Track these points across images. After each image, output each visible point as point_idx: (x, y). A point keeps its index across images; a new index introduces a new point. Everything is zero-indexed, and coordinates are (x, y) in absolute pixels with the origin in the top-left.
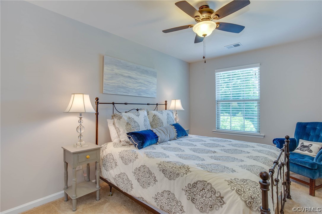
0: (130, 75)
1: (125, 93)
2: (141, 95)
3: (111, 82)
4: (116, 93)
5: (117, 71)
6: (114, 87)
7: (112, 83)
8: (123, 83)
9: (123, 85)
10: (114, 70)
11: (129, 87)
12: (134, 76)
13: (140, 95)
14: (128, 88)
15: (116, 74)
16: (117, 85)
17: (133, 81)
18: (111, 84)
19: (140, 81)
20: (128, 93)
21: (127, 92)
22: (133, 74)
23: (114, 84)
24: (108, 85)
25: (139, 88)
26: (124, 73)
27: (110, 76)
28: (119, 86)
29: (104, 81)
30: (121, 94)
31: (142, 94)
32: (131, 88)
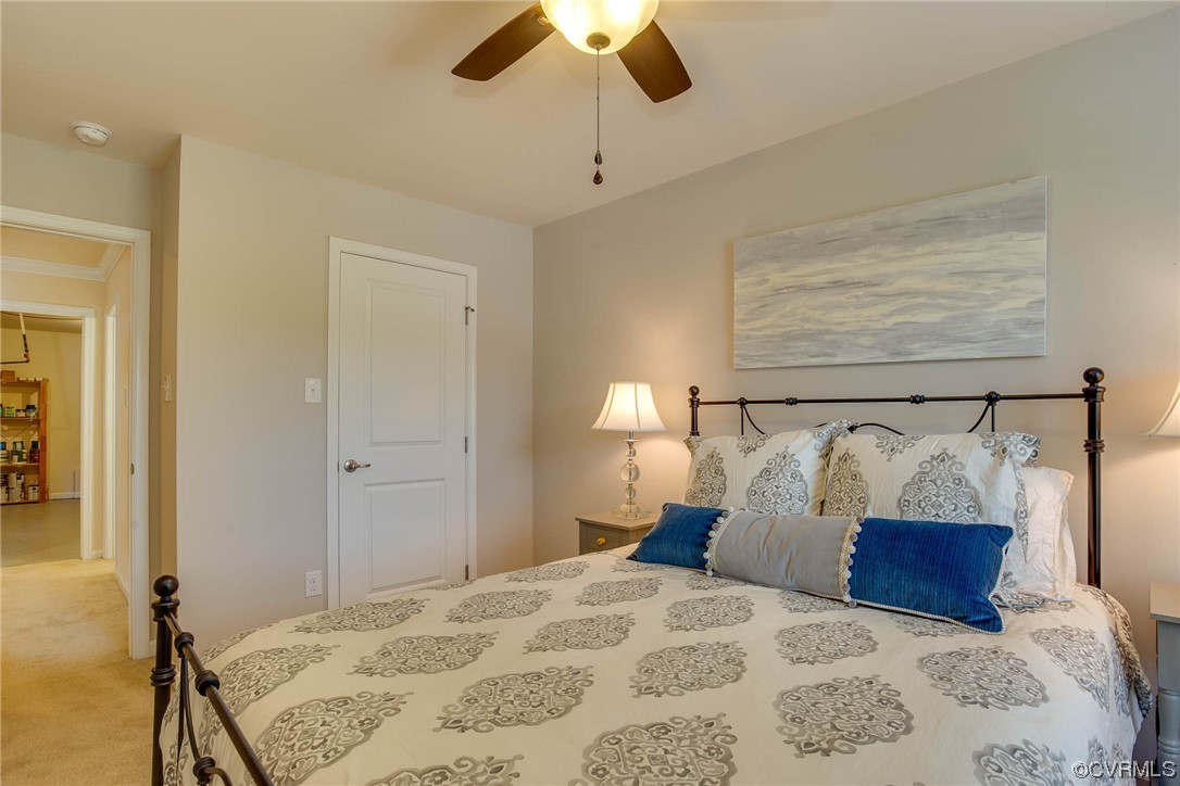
0: (839, 276)
1: (817, 356)
2: (912, 354)
3: (757, 324)
4: (778, 362)
5: (777, 278)
6: (770, 341)
7: (762, 328)
8: (806, 320)
9: (807, 326)
10: (767, 280)
11: (835, 328)
12: (860, 274)
13: (899, 354)
14: (829, 332)
15: (778, 291)
16: (782, 330)
17: (857, 297)
18: (760, 333)
19: (903, 284)
20: (834, 356)
21: (828, 351)
22: (857, 266)
23: (769, 332)
24: (748, 337)
25: (890, 322)
26: (811, 275)
27: (754, 305)
28: (789, 332)
29: (737, 326)
30: (801, 362)
31: (916, 346)
32: (847, 333)
